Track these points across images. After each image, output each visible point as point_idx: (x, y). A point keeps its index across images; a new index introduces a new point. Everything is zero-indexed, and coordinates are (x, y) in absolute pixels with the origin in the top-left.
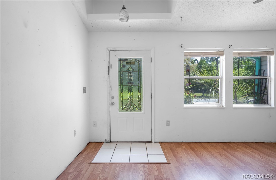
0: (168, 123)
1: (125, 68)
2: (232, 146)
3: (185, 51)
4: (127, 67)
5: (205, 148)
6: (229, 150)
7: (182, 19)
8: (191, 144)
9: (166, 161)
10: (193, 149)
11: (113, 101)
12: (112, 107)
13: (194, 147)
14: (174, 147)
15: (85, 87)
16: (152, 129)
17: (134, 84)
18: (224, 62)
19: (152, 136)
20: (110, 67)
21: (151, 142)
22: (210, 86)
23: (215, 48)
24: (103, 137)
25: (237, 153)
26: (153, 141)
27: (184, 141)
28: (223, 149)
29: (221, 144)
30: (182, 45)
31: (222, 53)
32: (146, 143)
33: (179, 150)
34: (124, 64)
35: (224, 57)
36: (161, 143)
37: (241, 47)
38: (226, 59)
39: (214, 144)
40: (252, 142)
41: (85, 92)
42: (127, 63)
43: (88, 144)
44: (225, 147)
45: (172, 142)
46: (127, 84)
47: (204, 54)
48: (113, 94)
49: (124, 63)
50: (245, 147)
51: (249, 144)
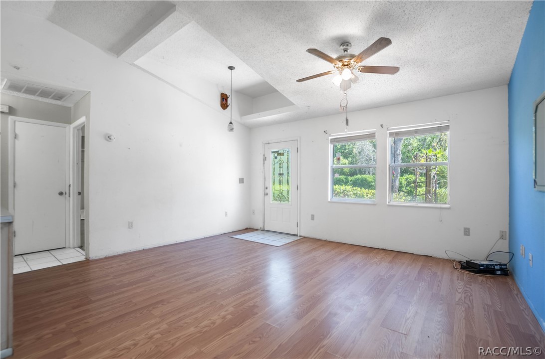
0: (313, 217)
11: (267, 191)
12: (266, 197)
15: (243, 179)
20: (265, 159)
24: (259, 225)
26: (299, 235)
37: (398, 125)
40: (413, 254)
41: (243, 183)
43: (247, 229)
47: (347, 139)
48: (267, 185)
49: (276, 155)
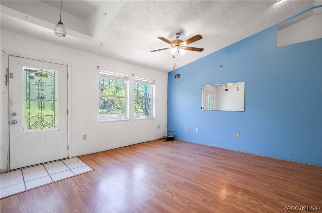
1: (34, 79)
2: (134, 147)
3: (100, 73)
4: (37, 79)
5: (118, 152)
6: (133, 150)
7: (102, 46)
8: (106, 152)
9: (91, 169)
10: (109, 155)
13: (109, 153)
14: (93, 157)
16: (68, 146)
17: (46, 99)
18: (128, 86)
19: (68, 152)
21: (68, 158)
22: (113, 103)
23: (123, 74)
25: (139, 151)
27: (100, 151)
28: (130, 150)
29: (127, 147)
30: (99, 67)
31: (127, 78)
32: (61, 160)
33: (99, 158)
34: (33, 75)
35: (128, 82)
36: (78, 157)
38: (130, 83)
39: (122, 148)
42: (37, 74)
44: (130, 149)
45: (89, 154)
46: (36, 99)
50: (142, 146)
51: (143, 143)
